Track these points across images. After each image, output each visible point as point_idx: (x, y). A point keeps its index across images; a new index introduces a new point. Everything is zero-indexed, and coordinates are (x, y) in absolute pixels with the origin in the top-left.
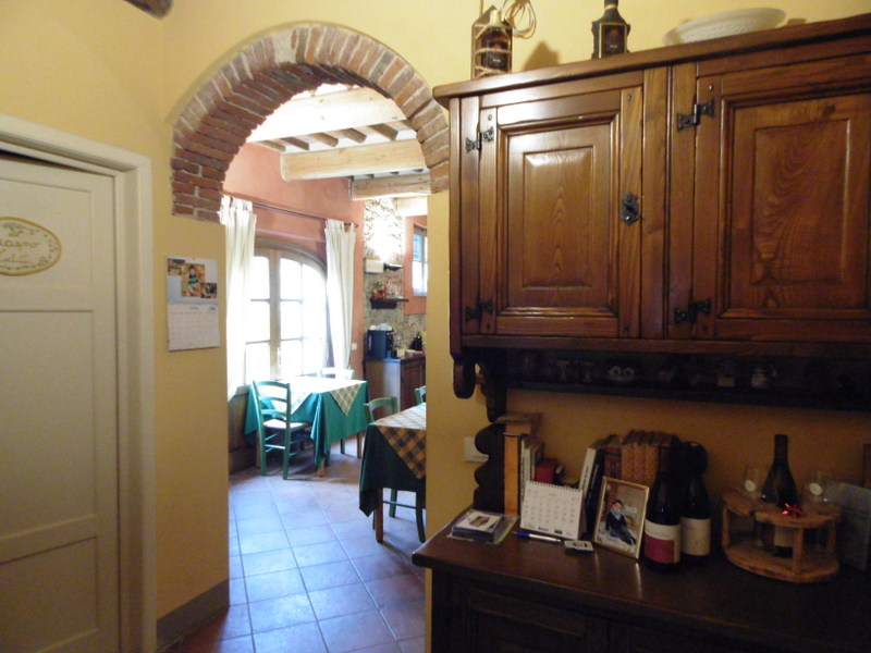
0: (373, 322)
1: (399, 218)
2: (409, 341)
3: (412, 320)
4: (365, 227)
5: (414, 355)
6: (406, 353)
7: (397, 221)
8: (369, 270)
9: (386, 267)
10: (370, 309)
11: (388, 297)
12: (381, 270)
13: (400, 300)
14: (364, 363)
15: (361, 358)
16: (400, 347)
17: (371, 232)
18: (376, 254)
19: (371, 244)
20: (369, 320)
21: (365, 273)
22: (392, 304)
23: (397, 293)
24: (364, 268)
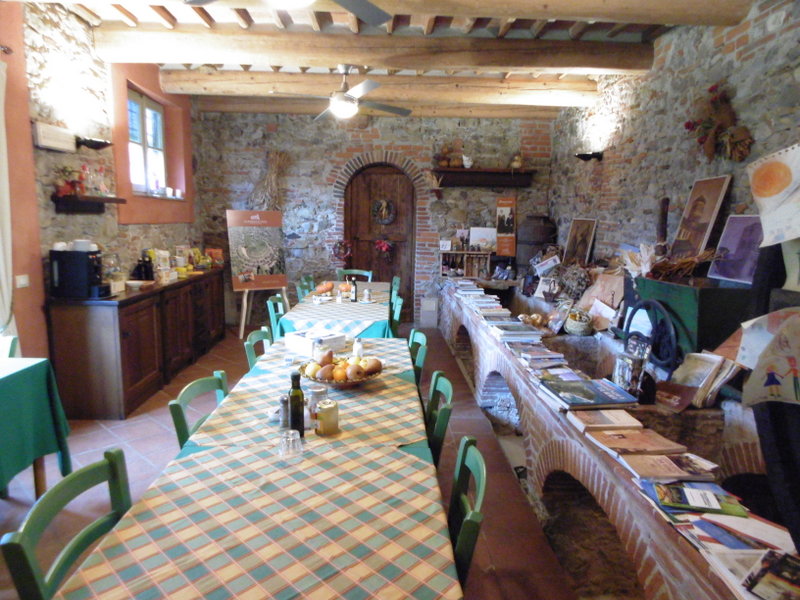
0: (60, 237)
1: (100, 63)
2: (130, 265)
3: (132, 231)
4: (29, 61)
5: (141, 288)
6: (127, 286)
7: (97, 69)
8: (44, 142)
9: (79, 143)
10: (51, 213)
11: (87, 194)
12: (71, 146)
13: (110, 200)
14: (46, 309)
15: (39, 298)
16: (114, 278)
17: (44, 74)
18: (59, 115)
19: (45, 96)
20: (50, 232)
21: (37, 147)
22: (96, 206)
23: (103, 187)
24: (34, 137)
